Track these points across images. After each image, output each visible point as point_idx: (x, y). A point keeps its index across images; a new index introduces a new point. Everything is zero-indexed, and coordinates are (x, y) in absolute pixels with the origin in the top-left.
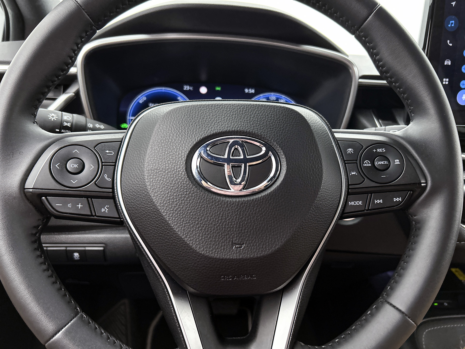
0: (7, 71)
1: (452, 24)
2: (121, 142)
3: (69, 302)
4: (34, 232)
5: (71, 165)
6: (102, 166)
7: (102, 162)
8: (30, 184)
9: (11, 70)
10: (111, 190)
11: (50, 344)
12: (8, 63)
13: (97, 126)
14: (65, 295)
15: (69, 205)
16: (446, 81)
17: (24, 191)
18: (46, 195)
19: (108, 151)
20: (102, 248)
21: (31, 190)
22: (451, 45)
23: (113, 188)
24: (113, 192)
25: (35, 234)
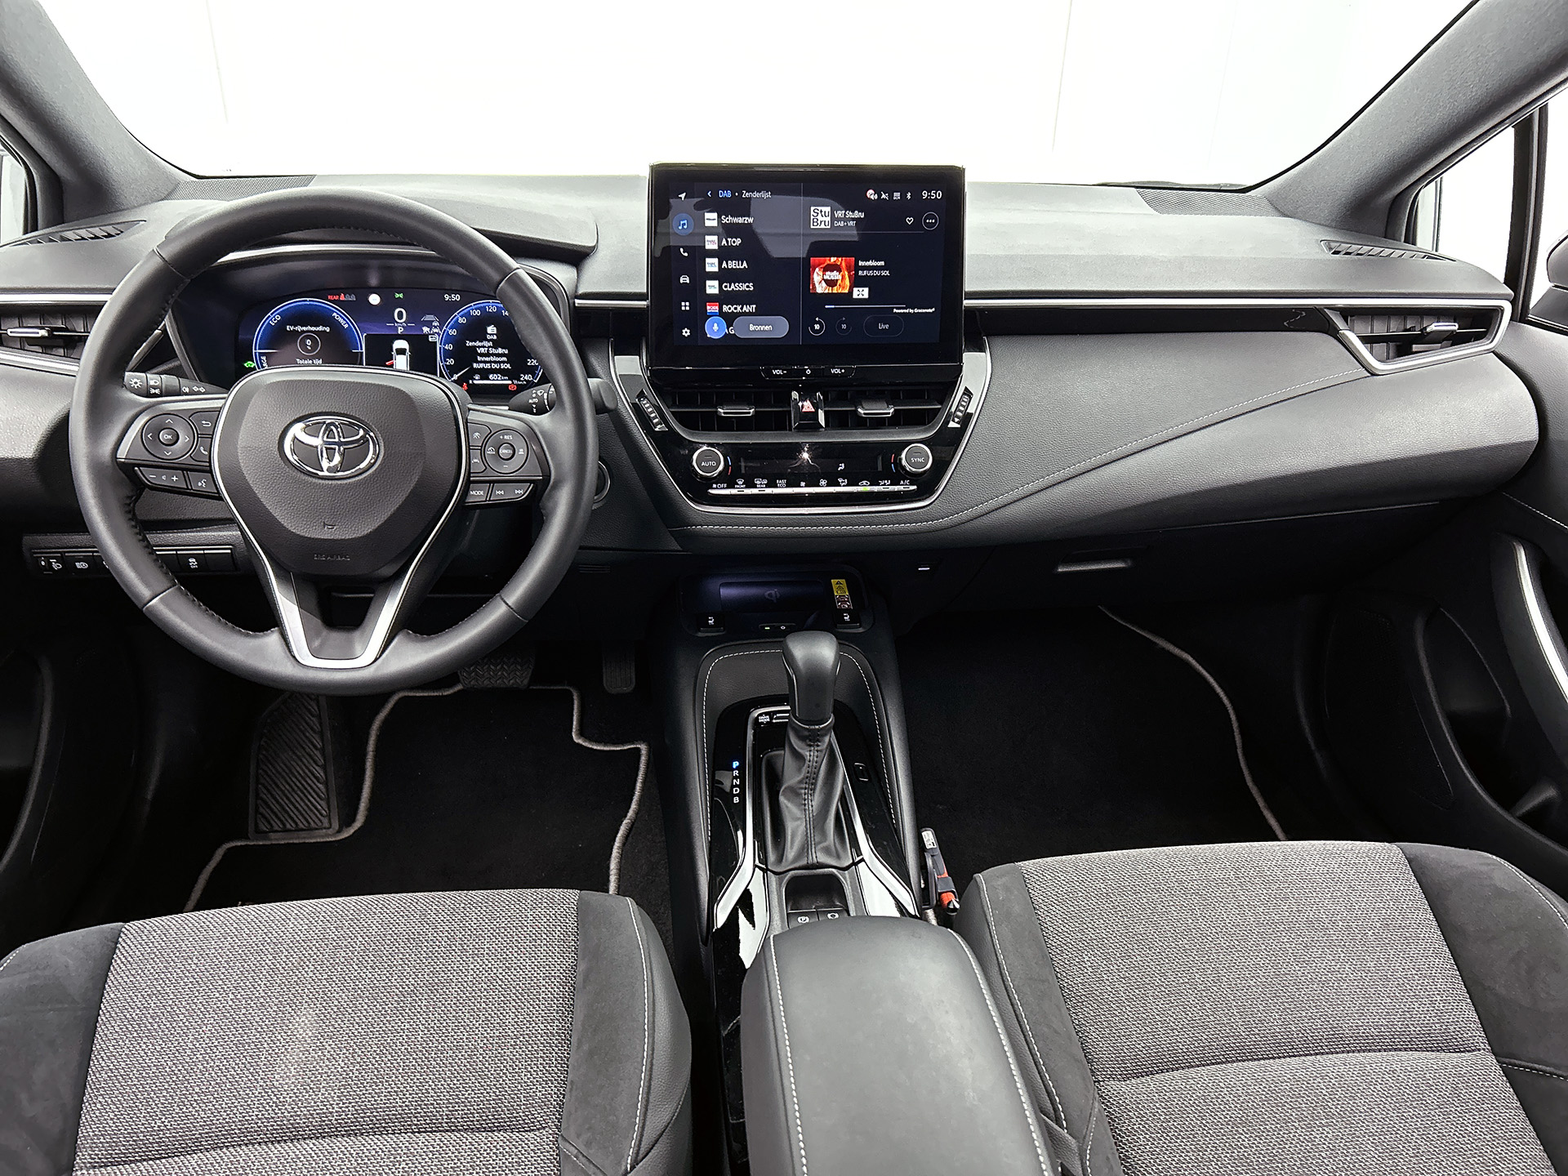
0: (107, 304)
1: (684, 224)
2: (219, 410)
3: (166, 573)
4: (128, 502)
5: (165, 436)
6: (198, 437)
7: (198, 434)
8: (122, 454)
9: (113, 300)
10: (208, 464)
11: (147, 608)
12: (110, 291)
13: (196, 389)
14: (163, 567)
15: (164, 477)
16: (685, 306)
17: (117, 462)
18: (139, 466)
19: (204, 422)
20: (229, 551)
21: (123, 460)
22: (686, 254)
23: (210, 462)
24: (210, 466)
25: (129, 505)
